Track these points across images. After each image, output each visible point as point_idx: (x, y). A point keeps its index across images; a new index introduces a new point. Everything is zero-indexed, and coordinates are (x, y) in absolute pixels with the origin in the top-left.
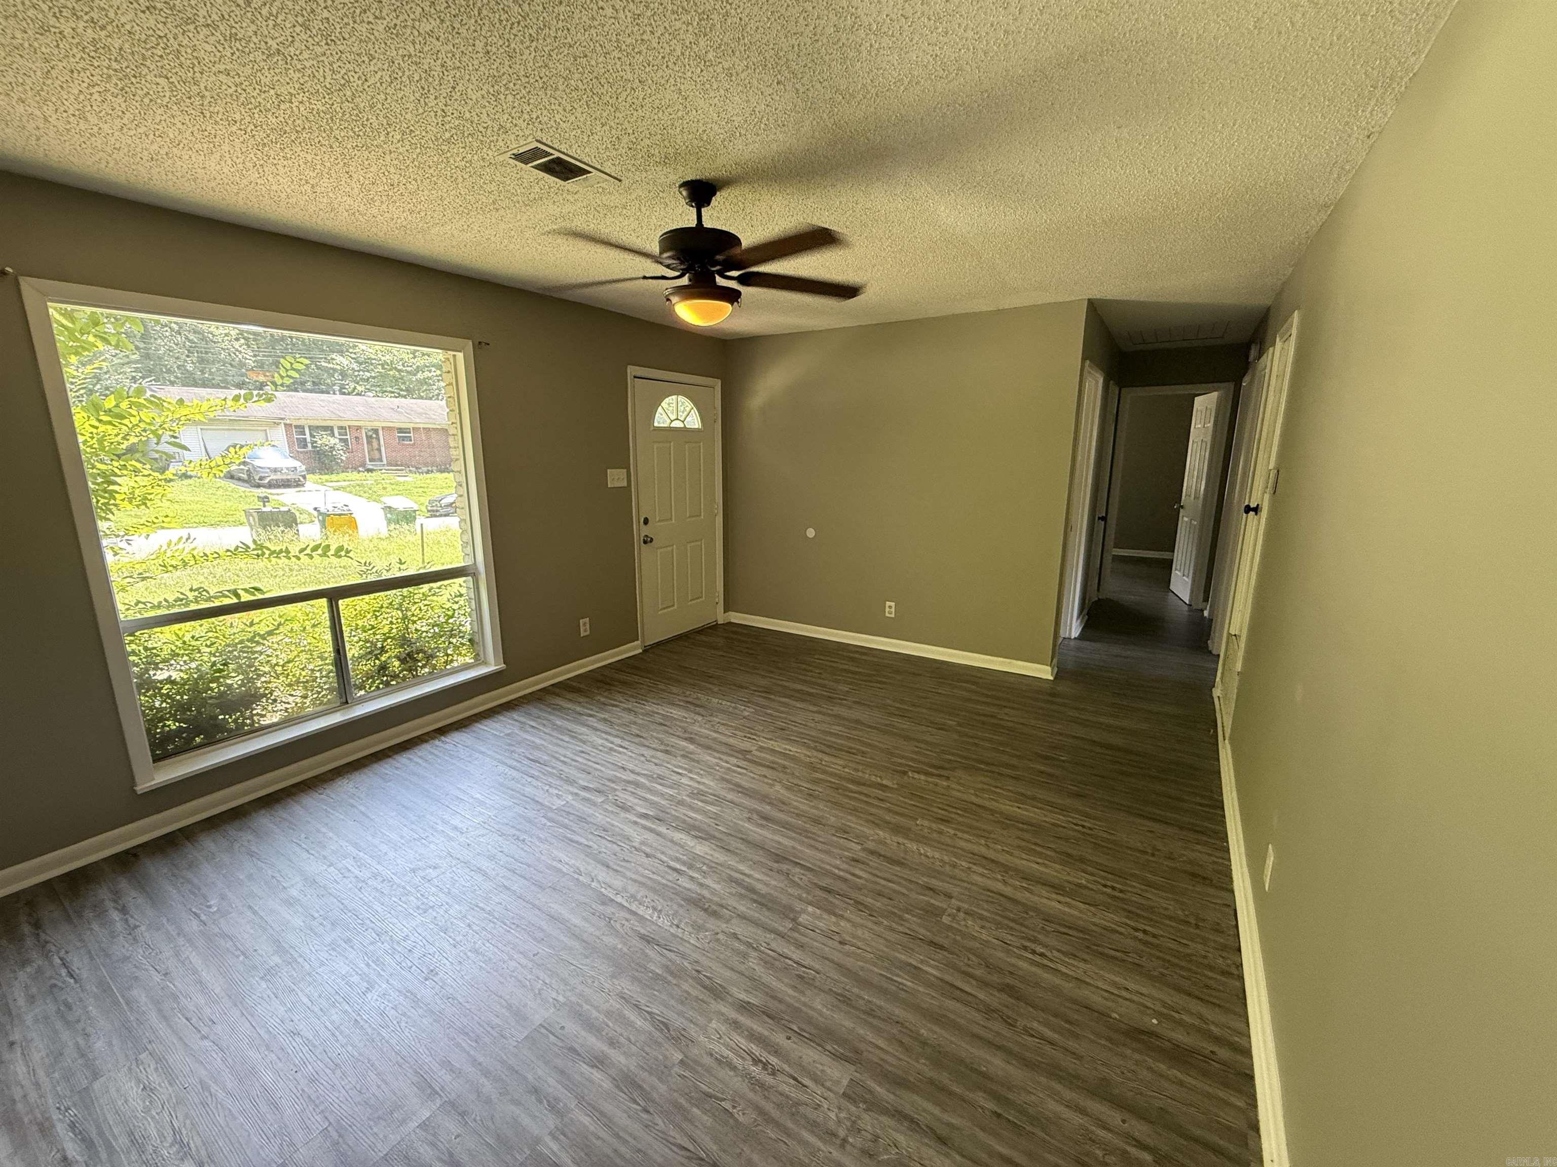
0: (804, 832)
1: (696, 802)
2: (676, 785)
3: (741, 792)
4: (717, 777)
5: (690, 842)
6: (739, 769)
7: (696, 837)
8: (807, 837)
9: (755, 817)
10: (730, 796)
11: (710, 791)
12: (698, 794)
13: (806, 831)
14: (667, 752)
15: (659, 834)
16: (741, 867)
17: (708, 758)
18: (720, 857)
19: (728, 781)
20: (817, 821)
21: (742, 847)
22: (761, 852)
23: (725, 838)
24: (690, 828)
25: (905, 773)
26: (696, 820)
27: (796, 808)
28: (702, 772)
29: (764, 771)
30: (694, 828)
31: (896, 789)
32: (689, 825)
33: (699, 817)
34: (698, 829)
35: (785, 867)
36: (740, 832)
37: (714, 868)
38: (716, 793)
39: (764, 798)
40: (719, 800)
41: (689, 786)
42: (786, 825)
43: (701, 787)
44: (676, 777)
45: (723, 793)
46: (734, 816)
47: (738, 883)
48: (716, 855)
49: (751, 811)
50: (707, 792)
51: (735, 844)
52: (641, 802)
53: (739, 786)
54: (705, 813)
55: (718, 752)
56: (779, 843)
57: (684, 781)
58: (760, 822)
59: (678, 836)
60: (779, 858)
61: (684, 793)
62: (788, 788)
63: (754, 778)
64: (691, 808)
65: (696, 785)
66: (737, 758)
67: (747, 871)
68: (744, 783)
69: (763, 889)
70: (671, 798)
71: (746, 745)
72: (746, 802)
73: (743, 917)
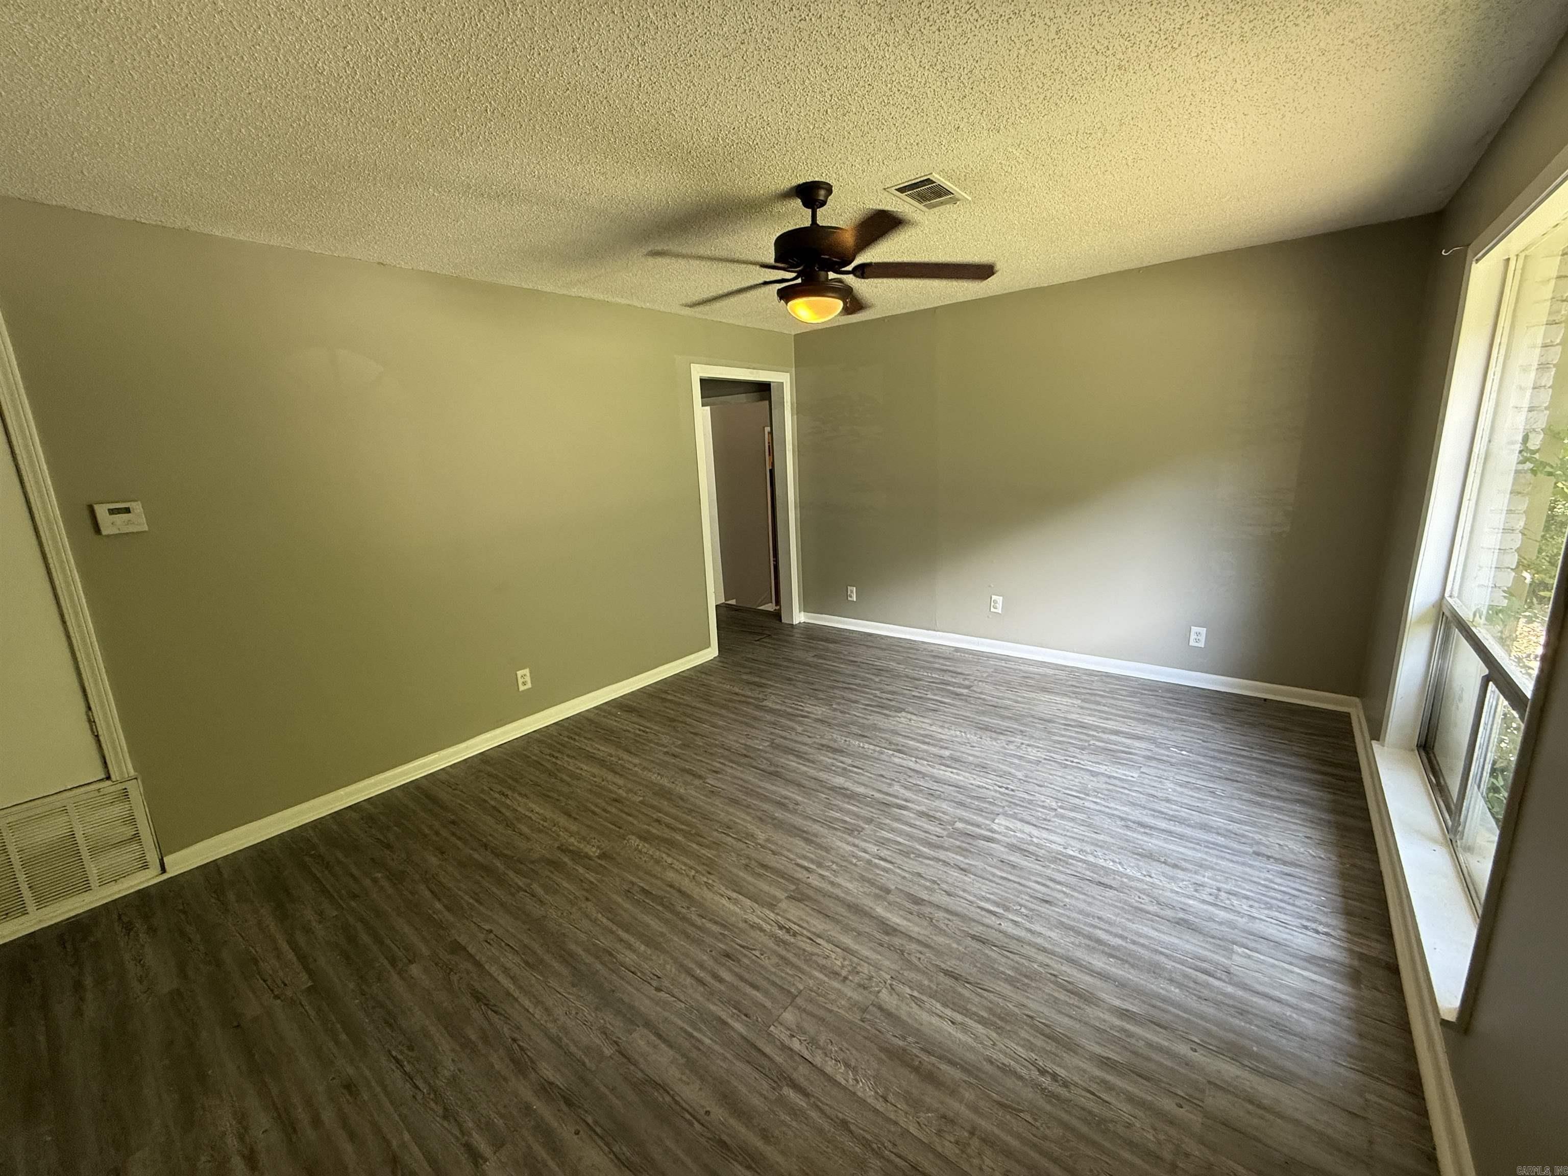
0: (750, 792)
1: (853, 821)
2: (882, 843)
3: (804, 832)
4: (833, 852)
5: (848, 784)
6: (806, 864)
7: (844, 788)
8: (747, 788)
9: (791, 806)
10: (816, 828)
11: (839, 834)
12: (851, 831)
13: (747, 793)
14: (918, 901)
15: (880, 791)
16: (805, 769)
17: (852, 888)
18: (823, 775)
19: (820, 847)
20: (734, 802)
21: (804, 782)
22: (788, 777)
23: (819, 788)
24: (851, 796)
25: (604, 856)
26: (848, 803)
27: (748, 814)
28: (854, 861)
29: (772, 860)
30: (849, 797)
31: (633, 834)
32: (854, 799)
33: (847, 806)
34: (845, 796)
35: (772, 769)
36: (804, 792)
37: (827, 769)
38: (832, 831)
39: (779, 825)
40: (829, 824)
41: (865, 841)
42: (765, 799)
43: (850, 839)
44: (884, 853)
45: (824, 831)
46: (812, 807)
47: (808, 760)
48: (825, 776)
49: (794, 812)
50: (844, 832)
51: (812, 784)
52: (912, 821)
53: (807, 841)
54: (841, 810)
55: (837, 898)
56: (773, 784)
57: (874, 849)
58: (787, 801)
59: (861, 790)
60: (776, 774)
61: (868, 832)
62: (752, 836)
63: (789, 850)
64: (858, 816)
65: (856, 841)
66: (809, 885)
67: (800, 766)
68: (802, 843)
69: (791, 757)
70: (881, 826)
71: (794, 912)
72: (798, 821)
73: (805, 744)
